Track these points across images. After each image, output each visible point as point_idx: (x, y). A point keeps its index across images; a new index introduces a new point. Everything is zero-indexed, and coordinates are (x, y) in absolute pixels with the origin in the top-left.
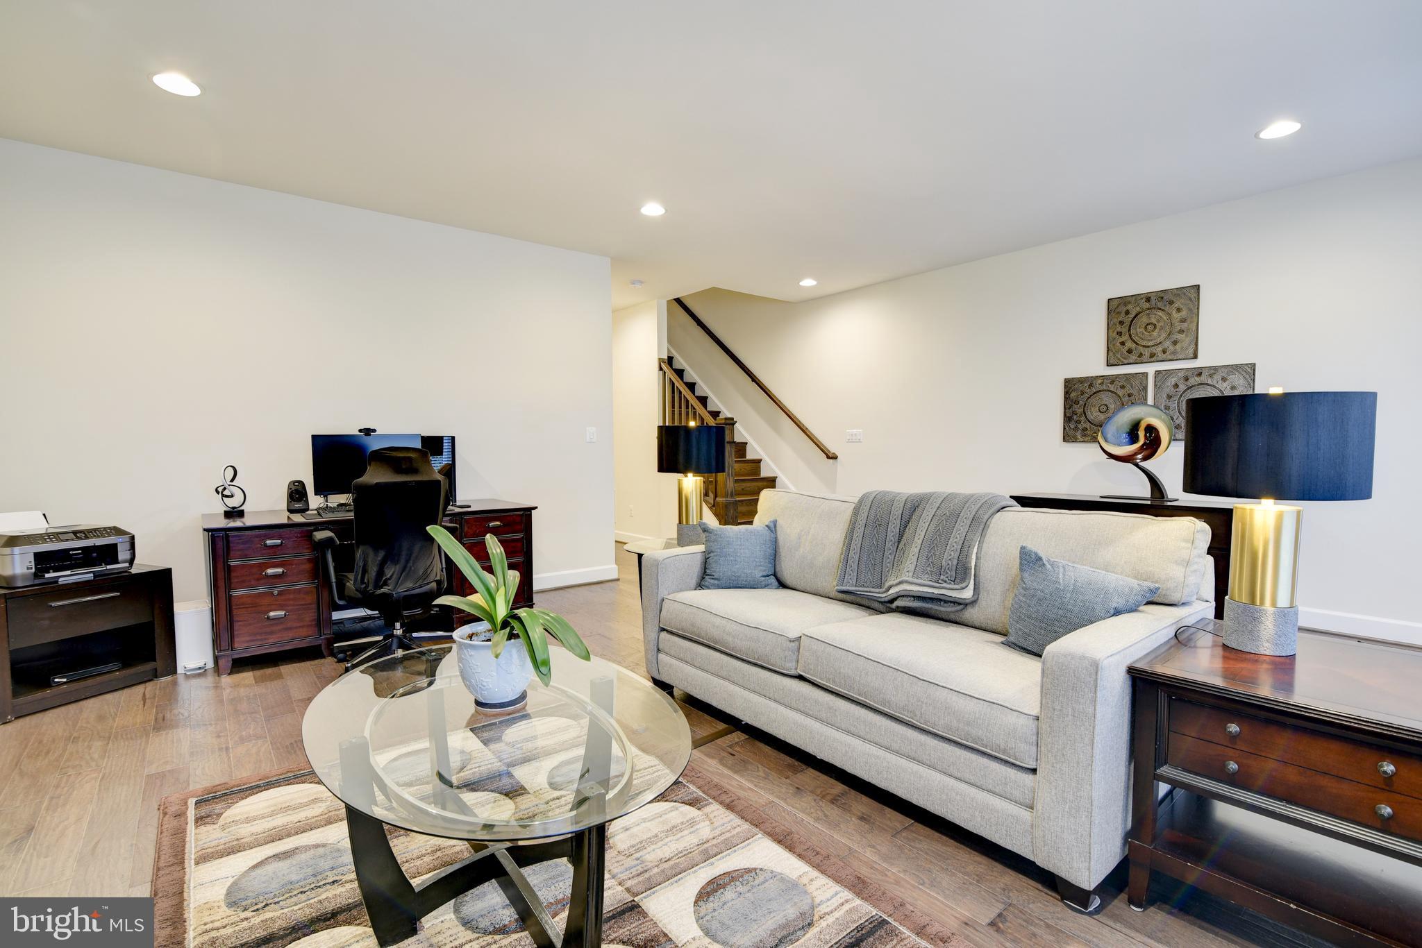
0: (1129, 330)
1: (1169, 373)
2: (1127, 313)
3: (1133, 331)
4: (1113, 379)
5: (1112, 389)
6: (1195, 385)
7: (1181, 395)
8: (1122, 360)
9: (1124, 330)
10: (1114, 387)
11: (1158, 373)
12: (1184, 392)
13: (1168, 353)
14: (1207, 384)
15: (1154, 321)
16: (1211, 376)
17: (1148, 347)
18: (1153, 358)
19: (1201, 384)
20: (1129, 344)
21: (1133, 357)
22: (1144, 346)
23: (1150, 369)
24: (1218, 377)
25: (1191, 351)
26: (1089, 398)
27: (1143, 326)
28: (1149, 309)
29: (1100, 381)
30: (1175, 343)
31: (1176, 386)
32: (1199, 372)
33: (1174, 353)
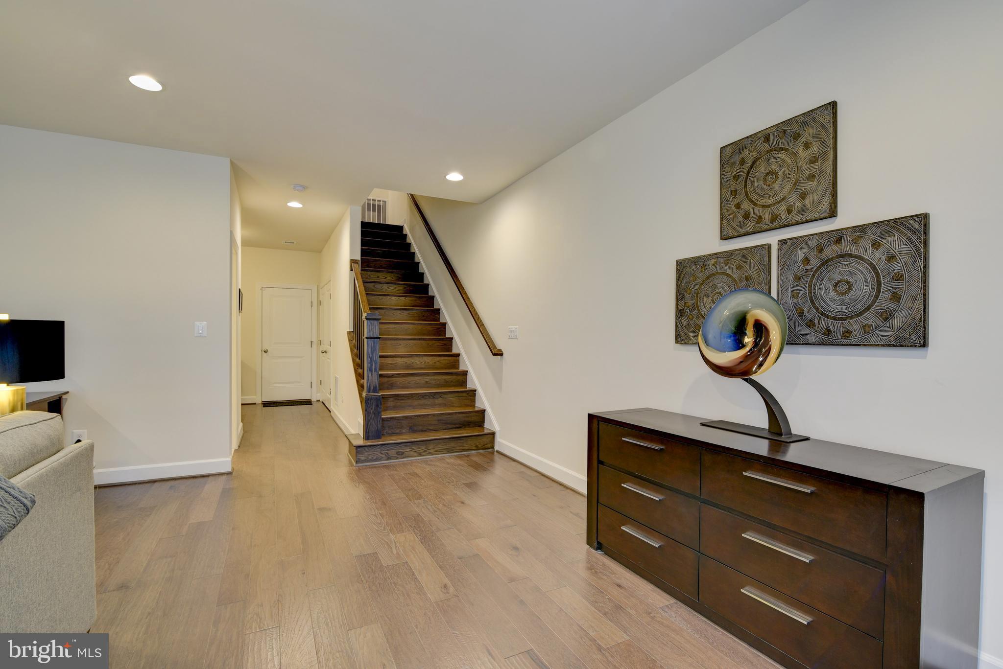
0: (745, 186)
1: (796, 242)
2: (743, 162)
3: (750, 187)
4: (729, 255)
5: (727, 271)
6: (832, 259)
7: (813, 275)
8: (738, 228)
9: (740, 187)
10: (729, 268)
11: (782, 242)
12: (817, 270)
13: (794, 213)
14: (849, 253)
15: (774, 167)
16: (855, 241)
17: (769, 206)
18: (776, 224)
19: (842, 256)
20: (746, 206)
21: (750, 225)
22: (763, 206)
23: (772, 239)
24: (865, 242)
25: (825, 205)
26: (702, 285)
27: (762, 178)
28: (768, 152)
29: (713, 261)
30: (803, 196)
31: (806, 260)
32: (838, 236)
33: (803, 210)
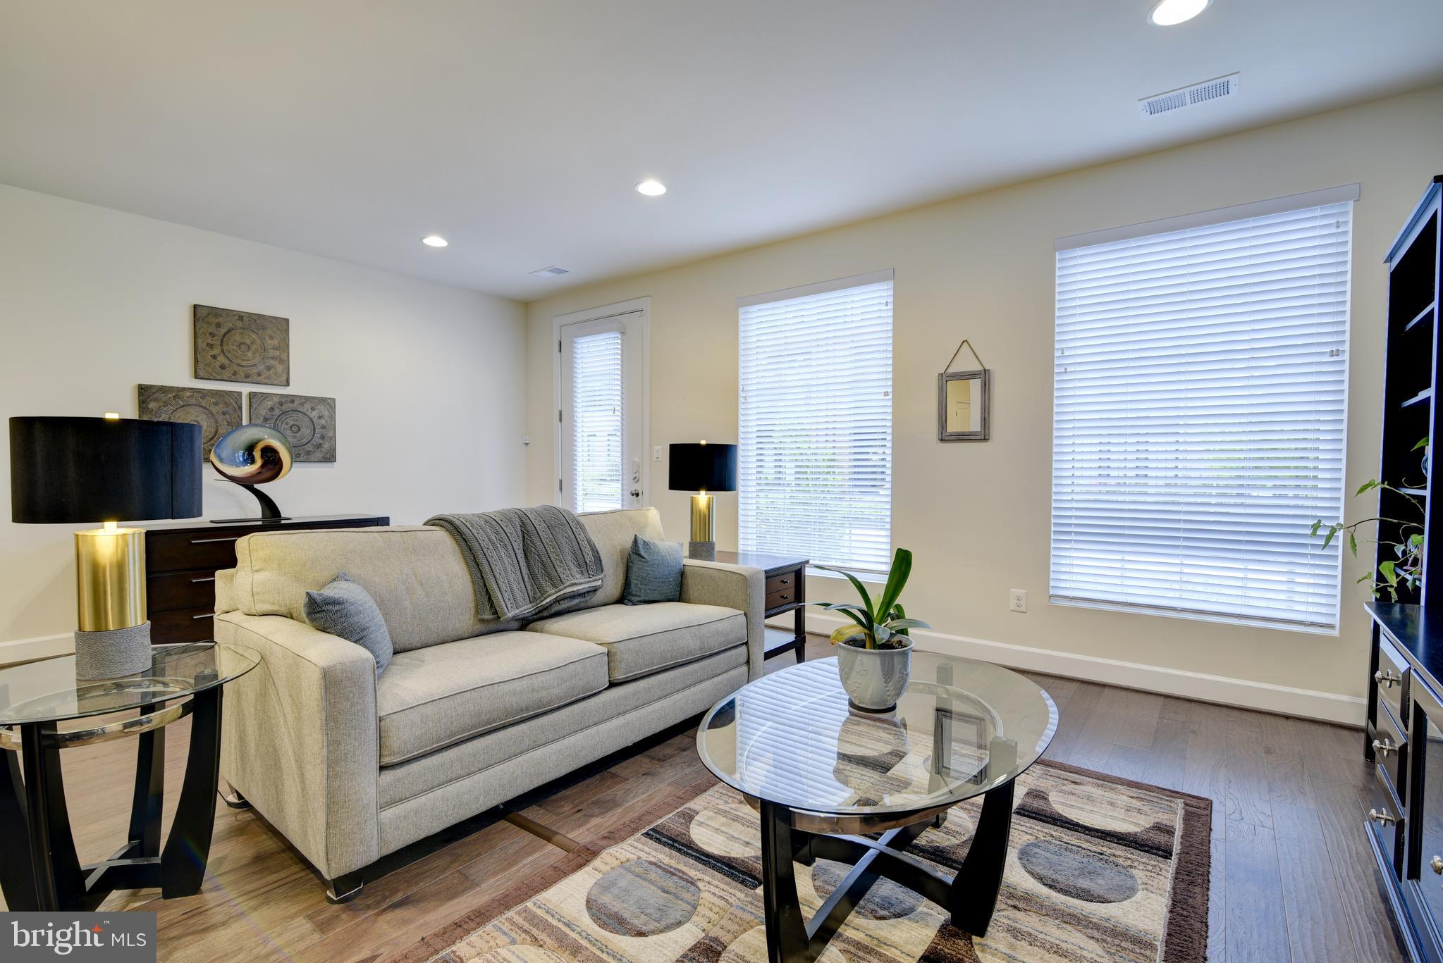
0: (221, 345)
1: (265, 396)
2: (218, 325)
3: (225, 347)
4: (204, 393)
5: (204, 404)
6: (289, 411)
7: (277, 419)
8: (214, 374)
9: (216, 342)
10: (206, 403)
11: (252, 396)
12: (280, 416)
13: (263, 377)
14: (299, 411)
15: (248, 342)
16: (302, 404)
17: (243, 366)
18: (247, 379)
19: (294, 411)
20: (221, 359)
21: (227, 374)
22: (238, 365)
23: (245, 389)
24: (307, 406)
25: (284, 378)
26: (174, 411)
27: (237, 344)
28: (242, 328)
29: (188, 394)
30: (269, 368)
31: (272, 409)
32: (292, 399)
33: (269, 377)
